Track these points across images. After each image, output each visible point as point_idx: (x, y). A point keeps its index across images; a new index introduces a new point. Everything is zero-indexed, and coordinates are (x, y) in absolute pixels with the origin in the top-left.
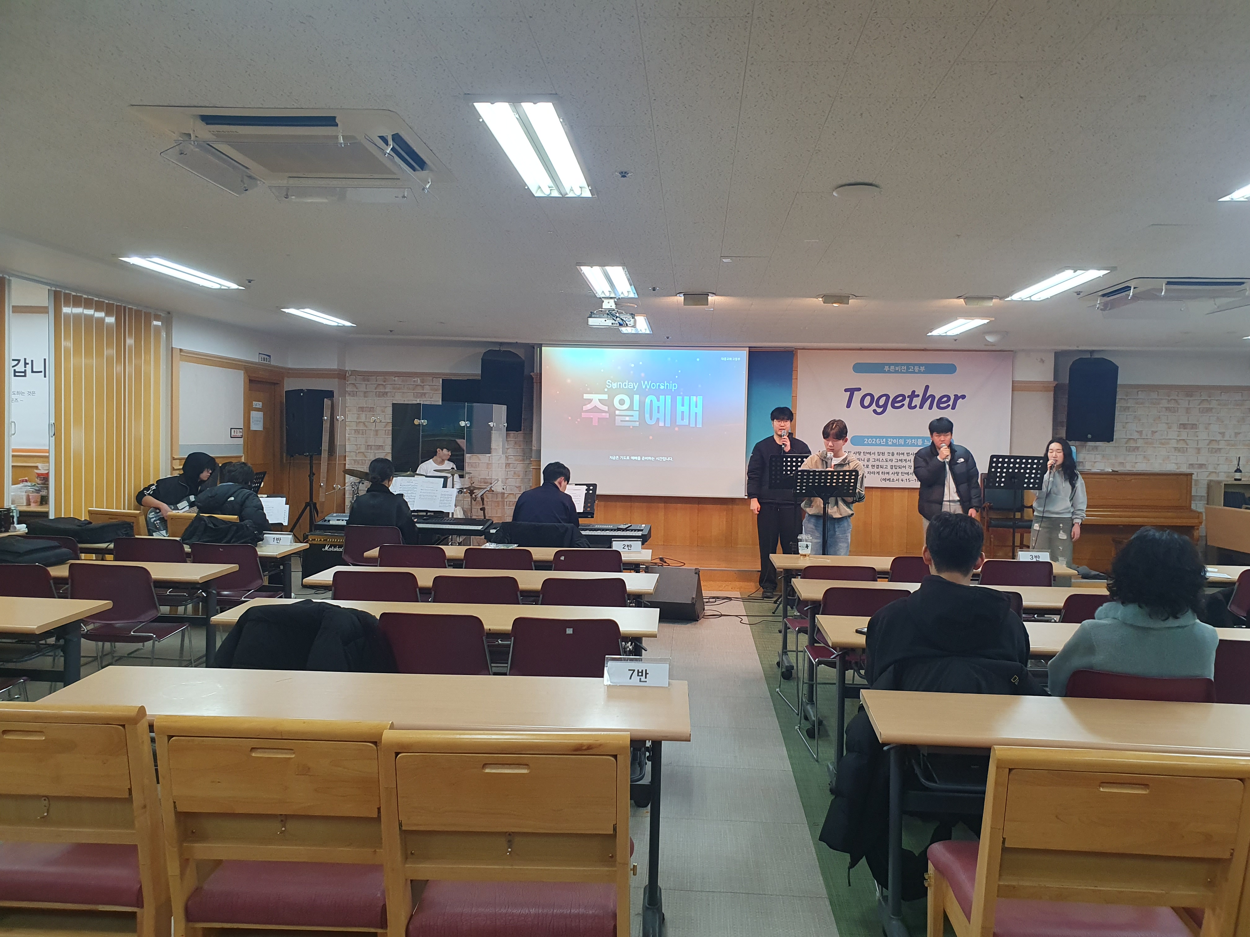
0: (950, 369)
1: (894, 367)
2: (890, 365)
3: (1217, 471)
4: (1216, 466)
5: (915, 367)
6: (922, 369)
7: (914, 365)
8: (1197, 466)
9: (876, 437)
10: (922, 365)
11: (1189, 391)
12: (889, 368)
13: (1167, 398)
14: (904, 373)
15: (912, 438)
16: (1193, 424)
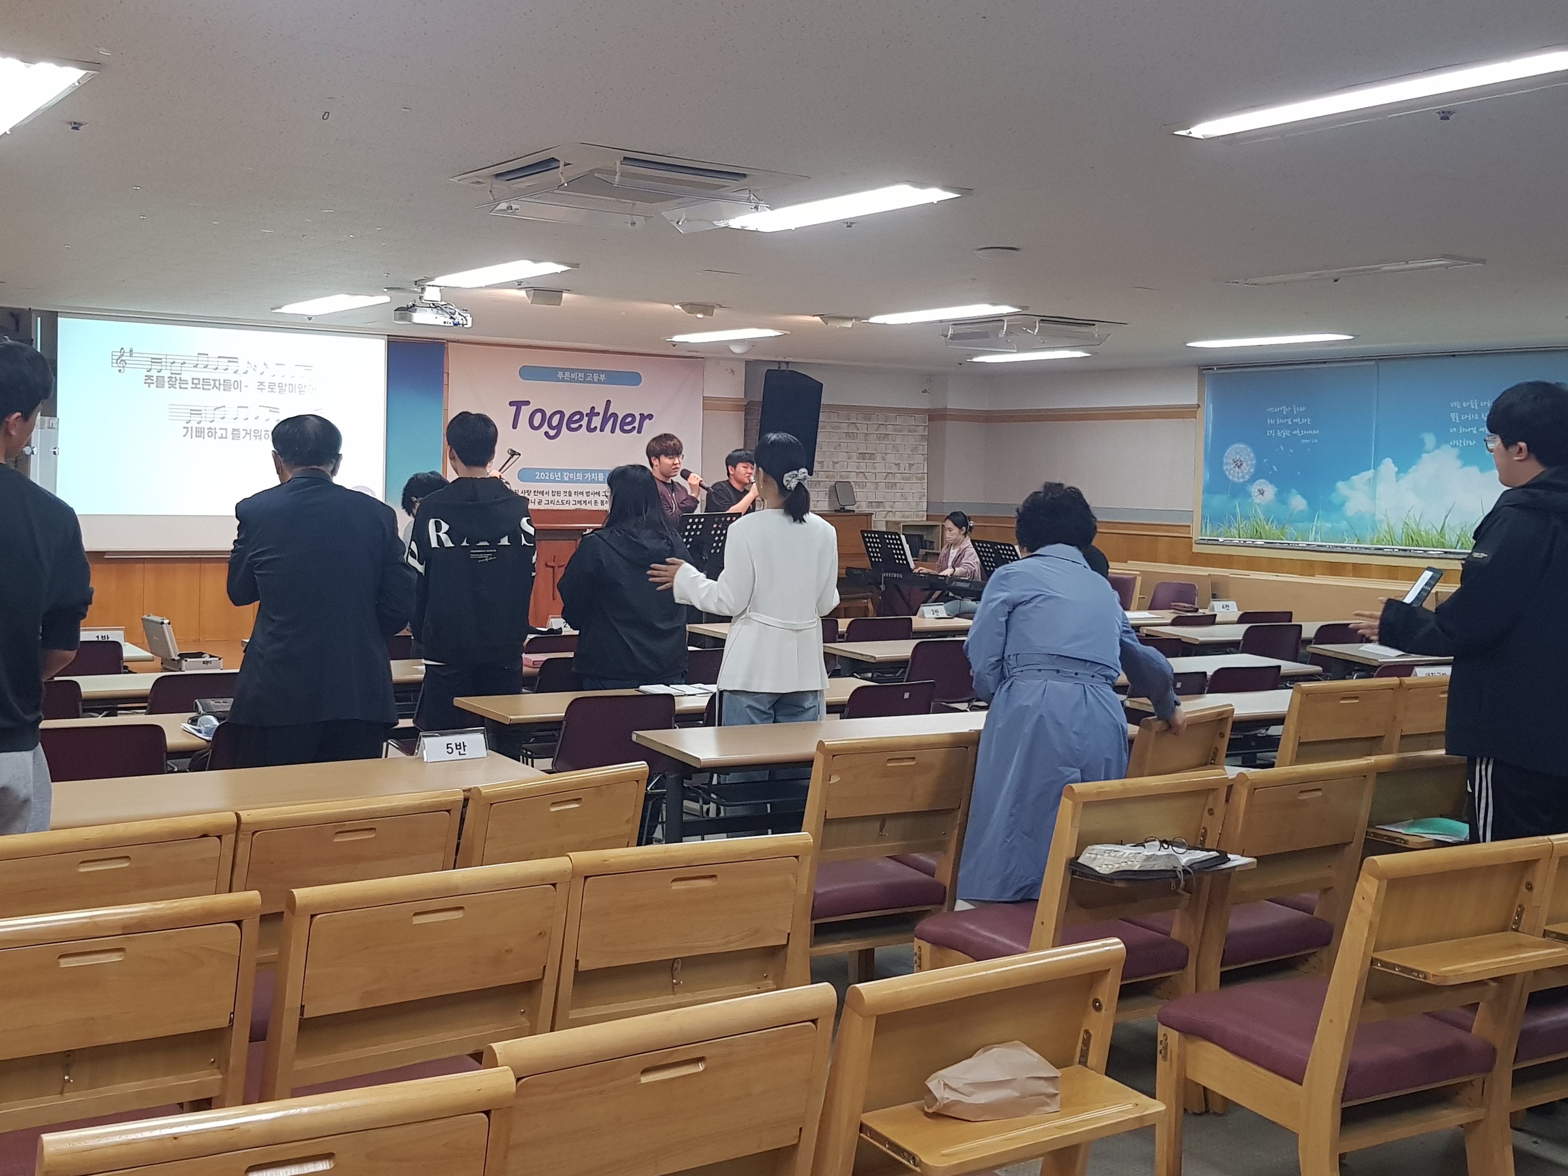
0: (633, 379)
1: (569, 373)
2: (564, 370)
3: (893, 510)
4: (893, 503)
5: (595, 374)
6: (603, 377)
7: (593, 372)
8: (874, 504)
9: (550, 470)
10: (603, 372)
11: (868, 412)
12: (564, 375)
13: (847, 421)
14: (581, 382)
15: (592, 471)
16: (872, 454)
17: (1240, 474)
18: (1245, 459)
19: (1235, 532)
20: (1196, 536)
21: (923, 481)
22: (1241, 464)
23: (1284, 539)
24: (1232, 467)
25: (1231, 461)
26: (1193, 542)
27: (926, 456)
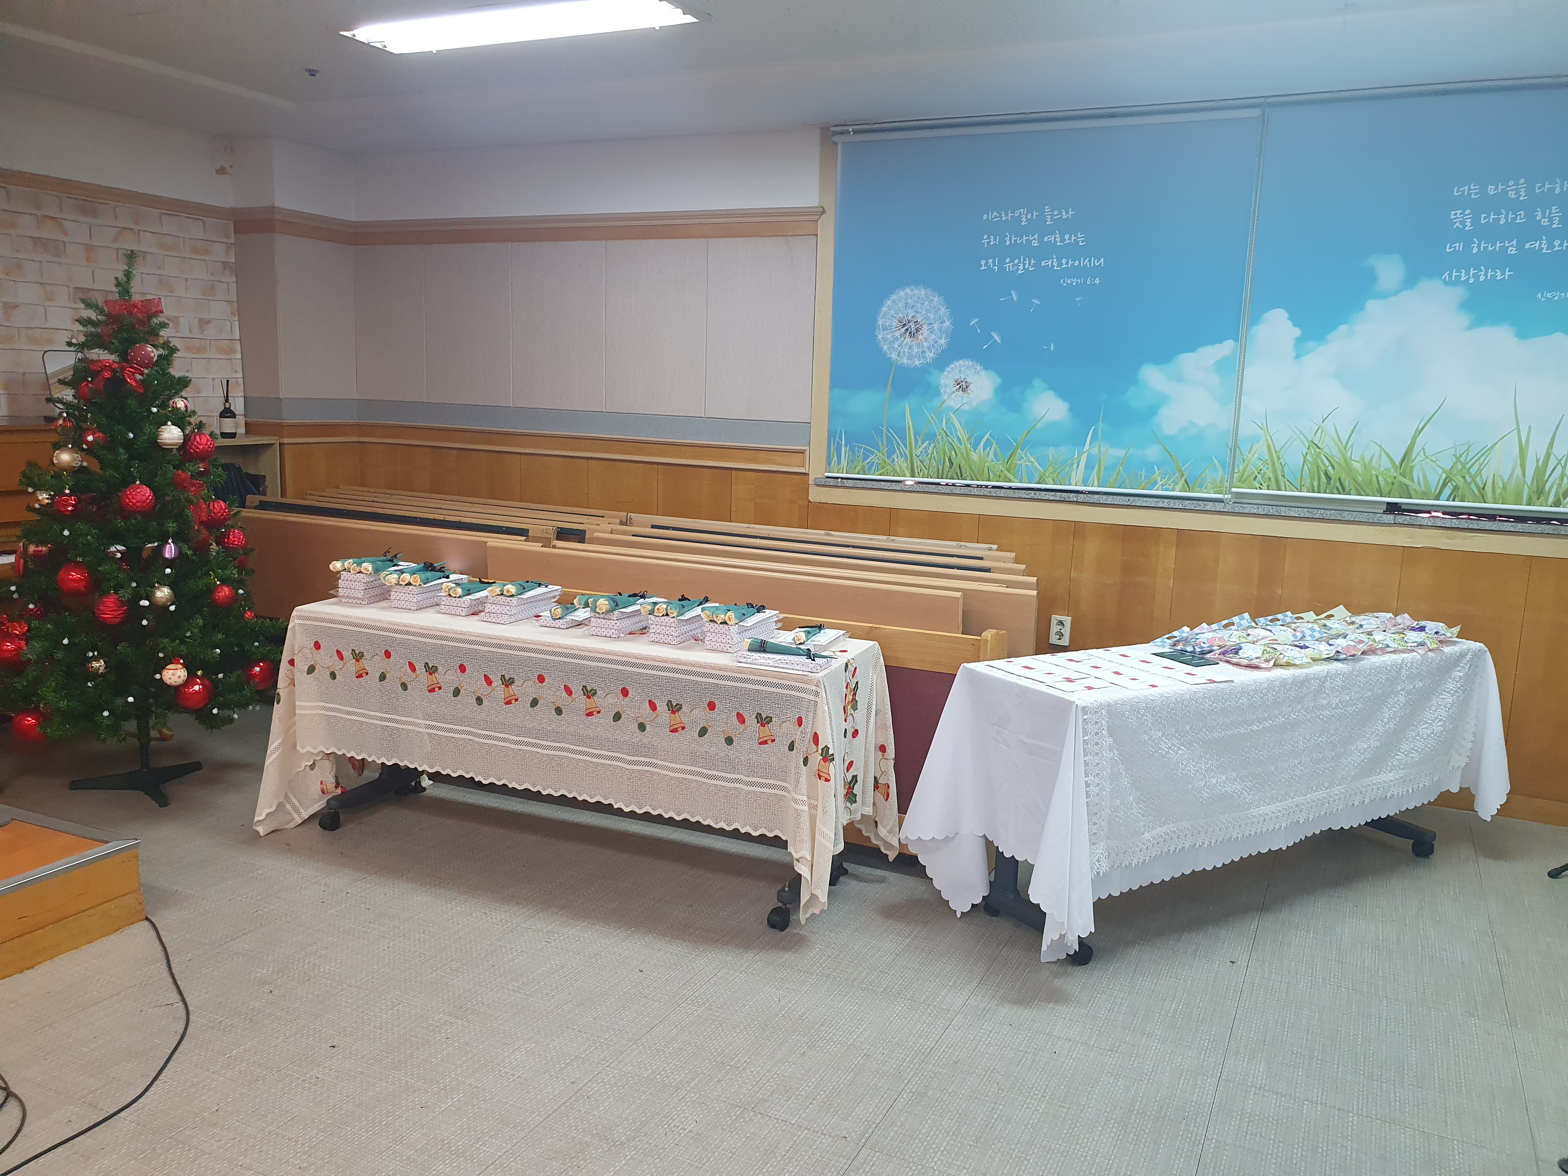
11: (89, 197)
17: (916, 350)
18: (927, 318)
19: (900, 463)
20: (816, 469)
21: (232, 356)
22: (917, 330)
23: (1012, 477)
24: (897, 334)
25: (895, 323)
26: (811, 481)
27: (236, 305)
